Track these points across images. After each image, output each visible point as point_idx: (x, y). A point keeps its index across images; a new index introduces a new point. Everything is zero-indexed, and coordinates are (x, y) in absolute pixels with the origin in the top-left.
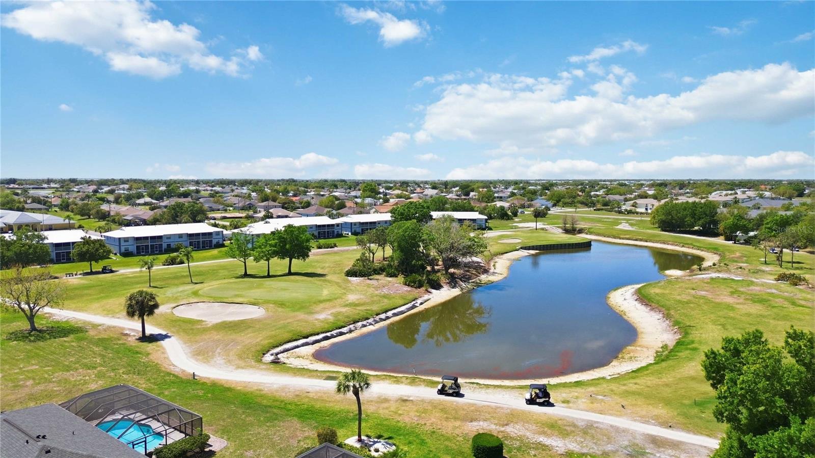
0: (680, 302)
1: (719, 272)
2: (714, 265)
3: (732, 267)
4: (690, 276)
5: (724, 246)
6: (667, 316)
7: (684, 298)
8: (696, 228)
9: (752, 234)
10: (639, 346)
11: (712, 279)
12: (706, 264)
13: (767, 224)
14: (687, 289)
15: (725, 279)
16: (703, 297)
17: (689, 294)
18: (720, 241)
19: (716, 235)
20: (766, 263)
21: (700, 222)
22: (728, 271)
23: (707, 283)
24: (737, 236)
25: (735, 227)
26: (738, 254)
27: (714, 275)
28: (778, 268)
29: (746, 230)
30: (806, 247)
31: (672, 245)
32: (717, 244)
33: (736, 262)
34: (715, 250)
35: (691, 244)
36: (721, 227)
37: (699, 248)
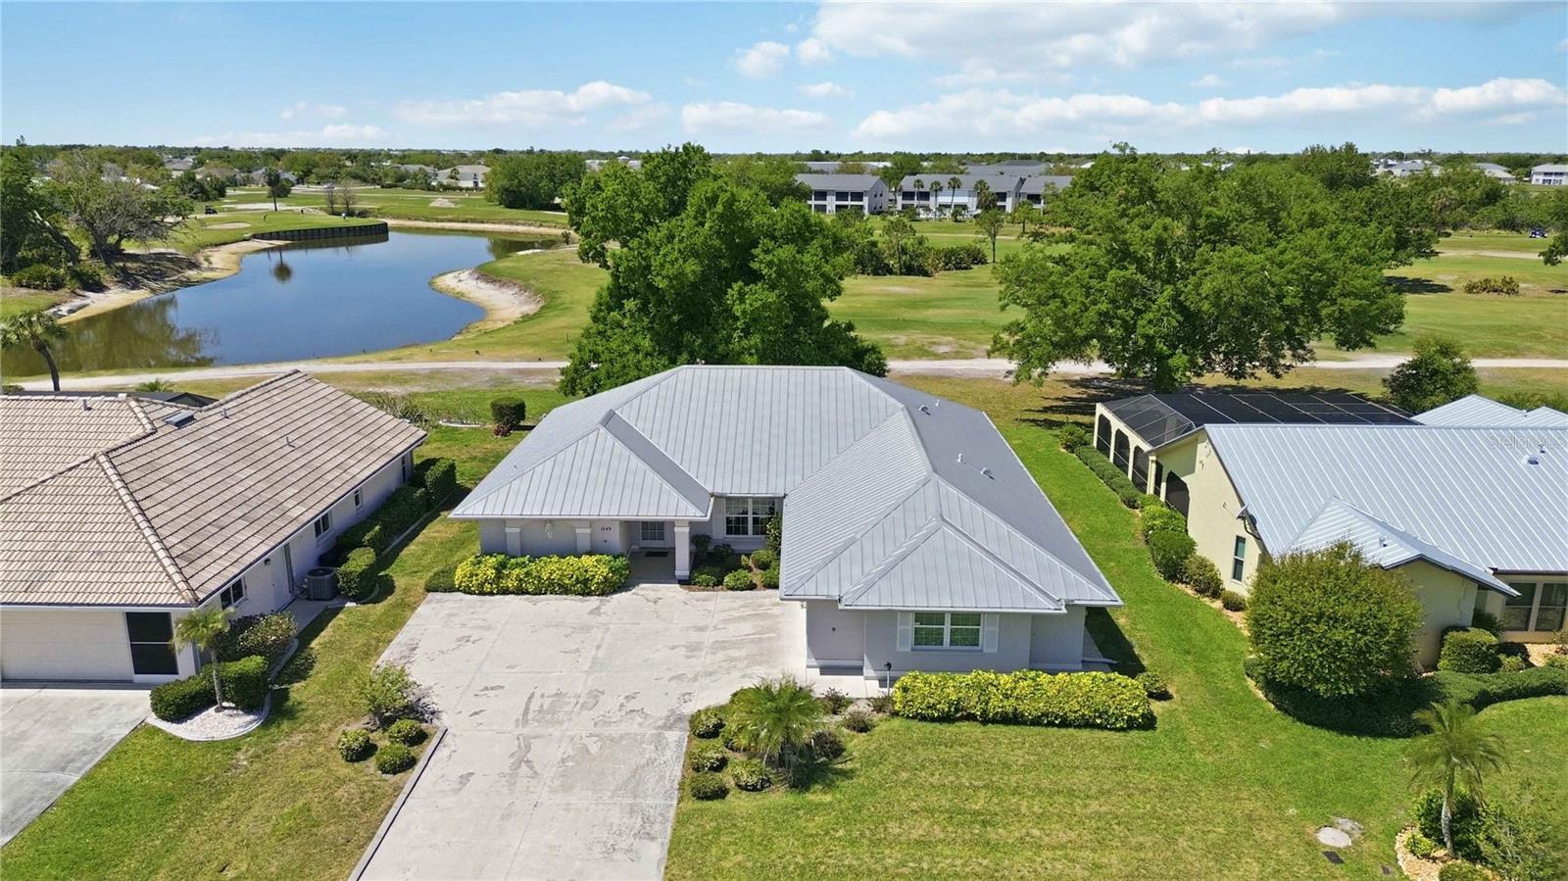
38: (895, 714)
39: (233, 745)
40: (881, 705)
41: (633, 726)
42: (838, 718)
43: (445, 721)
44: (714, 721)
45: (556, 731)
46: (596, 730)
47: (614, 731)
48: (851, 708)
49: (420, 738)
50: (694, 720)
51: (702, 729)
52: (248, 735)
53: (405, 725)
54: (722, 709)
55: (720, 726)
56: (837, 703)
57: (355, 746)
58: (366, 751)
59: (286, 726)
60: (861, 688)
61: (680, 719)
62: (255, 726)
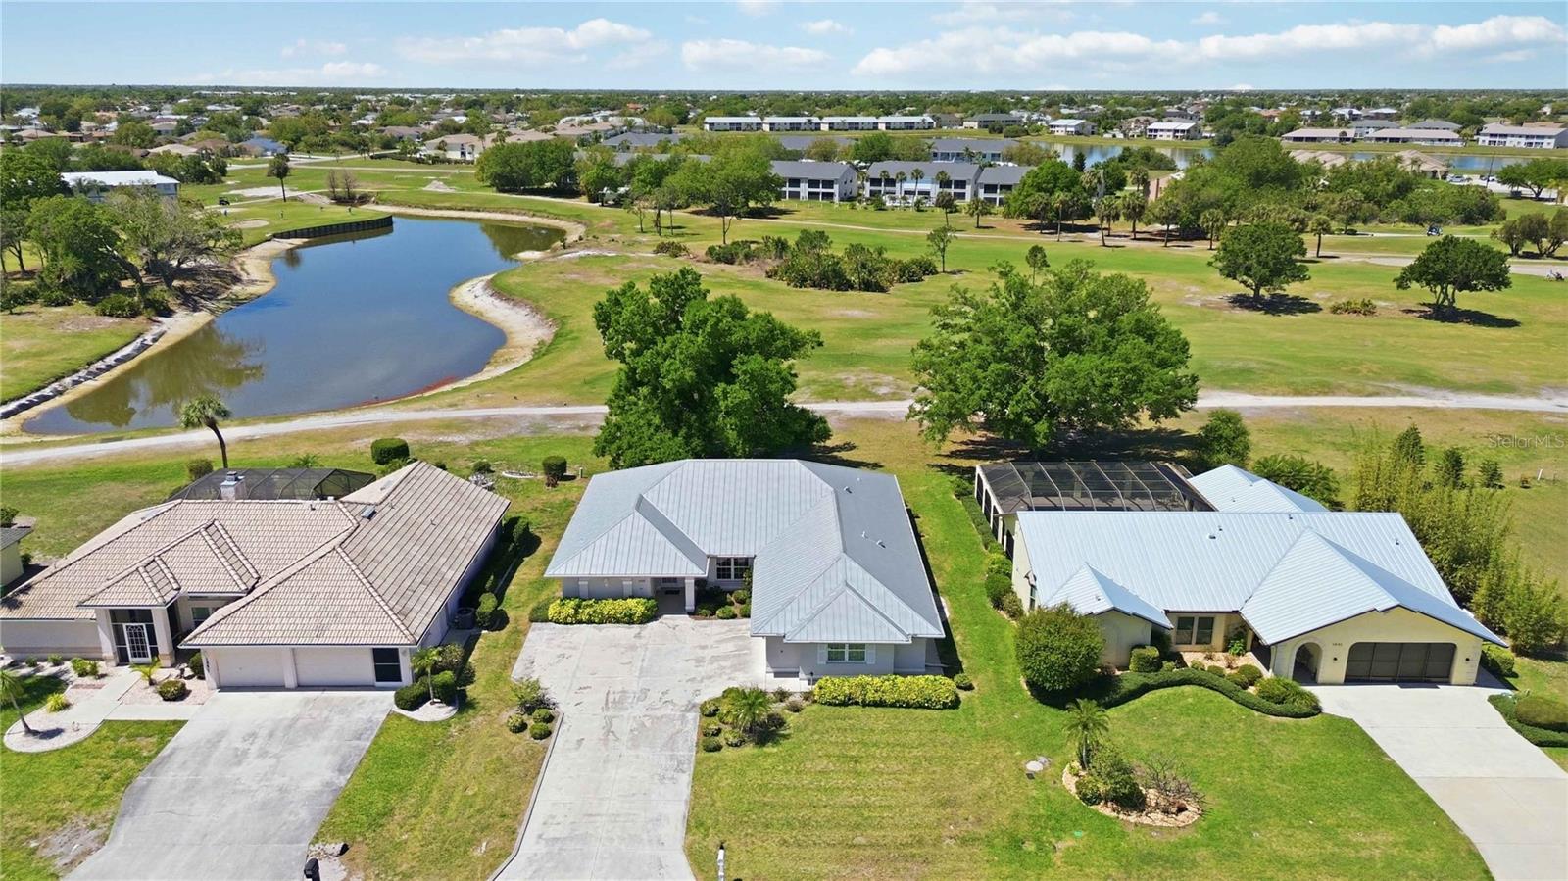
0: (548, 289)
1: (589, 248)
2: (581, 239)
3: (603, 239)
4: (554, 256)
5: (590, 211)
6: (536, 310)
7: (552, 284)
8: (548, 185)
9: (622, 190)
10: (512, 347)
11: (581, 257)
12: (571, 238)
13: (640, 174)
14: (554, 273)
15: (596, 256)
16: (574, 281)
17: (558, 280)
18: (582, 202)
19: (575, 194)
20: (642, 231)
21: (553, 175)
22: (599, 246)
23: (576, 264)
24: (603, 195)
25: (601, 182)
26: (608, 222)
27: (582, 253)
28: (657, 237)
29: (614, 187)
30: (688, 206)
31: (518, 214)
32: (578, 209)
33: (607, 232)
34: (578, 217)
35: (545, 211)
36: (582, 180)
37: (556, 217)
38: (815, 701)
39: (445, 724)
40: (807, 696)
41: (668, 711)
42: (783, 704)
43: (561, 709)
44: (713, 707)
45: (625, 714)
46: (648, 713)
47: (658, 713)
48: (791, 698)
49: (550, 719)
50: (702, 707)
51: (707, 713)
52: (452, 718)
53: (540, 712)
54: (717, 699)
55: (717, 710)
56: (782, 695)
57: (517, 724)
58: (523, 727)
59: (471, 712)
60: (797, 685)
61: (694, 706)
62: (454, 712)
